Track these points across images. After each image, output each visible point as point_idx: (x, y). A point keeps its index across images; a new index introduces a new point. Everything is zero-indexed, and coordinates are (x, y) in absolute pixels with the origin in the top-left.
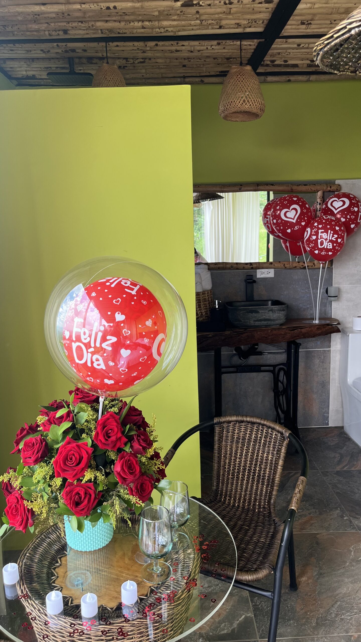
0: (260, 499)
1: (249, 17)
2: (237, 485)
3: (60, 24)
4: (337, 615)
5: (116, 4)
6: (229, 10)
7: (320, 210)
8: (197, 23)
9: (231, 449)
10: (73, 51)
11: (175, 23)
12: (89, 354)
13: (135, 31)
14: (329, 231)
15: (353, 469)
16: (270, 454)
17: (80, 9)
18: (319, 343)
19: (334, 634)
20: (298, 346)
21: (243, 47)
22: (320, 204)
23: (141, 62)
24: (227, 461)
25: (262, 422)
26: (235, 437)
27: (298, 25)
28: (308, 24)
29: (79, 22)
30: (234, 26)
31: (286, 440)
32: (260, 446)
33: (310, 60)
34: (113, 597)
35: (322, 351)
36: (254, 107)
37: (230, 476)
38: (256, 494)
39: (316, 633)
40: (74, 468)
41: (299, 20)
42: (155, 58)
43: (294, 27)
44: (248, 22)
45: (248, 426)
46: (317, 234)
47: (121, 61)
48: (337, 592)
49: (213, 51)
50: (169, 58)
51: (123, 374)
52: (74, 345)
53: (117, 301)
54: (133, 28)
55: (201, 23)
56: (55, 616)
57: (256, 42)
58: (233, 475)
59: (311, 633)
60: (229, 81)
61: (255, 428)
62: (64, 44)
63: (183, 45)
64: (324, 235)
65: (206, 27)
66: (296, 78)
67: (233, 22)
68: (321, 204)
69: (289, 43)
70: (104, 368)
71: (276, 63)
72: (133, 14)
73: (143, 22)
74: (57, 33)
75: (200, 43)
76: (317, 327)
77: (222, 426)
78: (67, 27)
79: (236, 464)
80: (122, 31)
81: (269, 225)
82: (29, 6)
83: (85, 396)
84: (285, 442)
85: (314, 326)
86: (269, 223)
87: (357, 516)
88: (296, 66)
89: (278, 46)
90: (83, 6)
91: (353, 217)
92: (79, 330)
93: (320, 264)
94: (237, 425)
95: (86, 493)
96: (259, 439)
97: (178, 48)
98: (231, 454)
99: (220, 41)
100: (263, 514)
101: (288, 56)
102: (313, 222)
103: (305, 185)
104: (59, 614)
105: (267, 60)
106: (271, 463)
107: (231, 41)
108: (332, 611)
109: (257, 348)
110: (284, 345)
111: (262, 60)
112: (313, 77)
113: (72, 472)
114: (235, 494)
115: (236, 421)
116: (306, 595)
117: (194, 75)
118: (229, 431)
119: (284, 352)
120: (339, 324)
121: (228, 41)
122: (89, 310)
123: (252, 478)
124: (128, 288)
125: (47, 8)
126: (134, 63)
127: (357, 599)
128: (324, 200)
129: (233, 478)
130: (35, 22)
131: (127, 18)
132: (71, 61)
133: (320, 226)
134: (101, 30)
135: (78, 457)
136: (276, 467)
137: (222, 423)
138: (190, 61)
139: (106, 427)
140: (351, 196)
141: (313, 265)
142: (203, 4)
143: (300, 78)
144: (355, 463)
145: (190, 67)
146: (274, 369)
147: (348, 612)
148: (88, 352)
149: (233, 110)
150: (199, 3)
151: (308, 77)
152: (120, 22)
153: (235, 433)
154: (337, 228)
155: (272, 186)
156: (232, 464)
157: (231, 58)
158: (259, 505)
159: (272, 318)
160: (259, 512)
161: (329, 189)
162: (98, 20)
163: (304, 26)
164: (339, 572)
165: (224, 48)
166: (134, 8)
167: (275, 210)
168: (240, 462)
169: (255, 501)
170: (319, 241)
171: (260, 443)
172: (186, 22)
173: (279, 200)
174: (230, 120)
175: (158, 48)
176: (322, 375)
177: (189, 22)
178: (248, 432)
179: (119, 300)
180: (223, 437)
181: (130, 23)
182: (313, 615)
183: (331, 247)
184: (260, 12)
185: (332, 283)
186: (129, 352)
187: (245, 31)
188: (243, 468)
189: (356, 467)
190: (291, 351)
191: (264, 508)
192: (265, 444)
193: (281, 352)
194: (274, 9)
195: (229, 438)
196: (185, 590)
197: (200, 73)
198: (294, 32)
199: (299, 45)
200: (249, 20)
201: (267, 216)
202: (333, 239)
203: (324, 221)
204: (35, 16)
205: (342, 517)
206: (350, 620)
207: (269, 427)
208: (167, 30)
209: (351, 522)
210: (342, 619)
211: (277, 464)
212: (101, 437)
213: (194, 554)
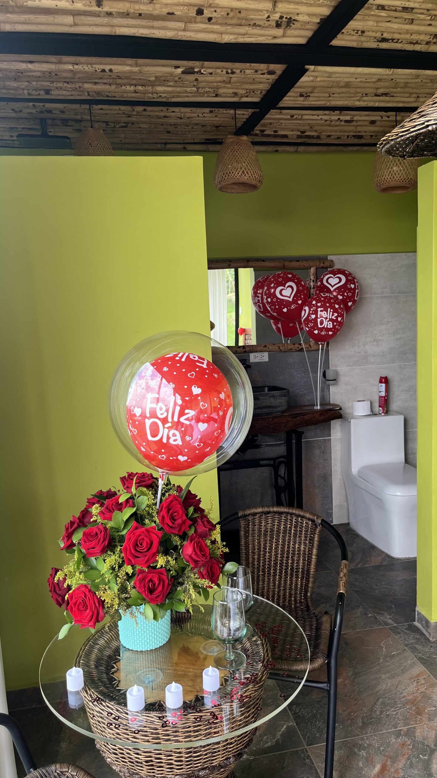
0: (296, 594)
1: (247, 86)
2: (269, 582)
3: (42, 83)
4: (381, 712)
5: (113, 67)
6: (229, 79)
7: (314, 288)
8: (193, 90)
9: (259, 543)
10: (49, 111)
11: (170, 89)
12: (165, 429)
13: (126, 95)
14: (329, 309)
15: (366, 566)
16: (302, 544)
17: (72, 70)
18: (318, 431)
19: (383, 731)
20: (300, 435)
21: (237, 116)
22: (313, 281)
23: (123, 127)
24: (256, 557)
25: (291, 511)
26: (263, 530)
27: (297, 97)
28: (306, 96)
29: (65, 82)
30: (231, 95)
31: (319, 527)
32: (290, 537)
33: (301, 132)
34: (188, 691)
35: (322, 441)
36: (253, 179)
37: (261, 573)
38: (291, 589)
39: (364, 732)
40: (146, 553)
41: (298, 92)
42: (138, 123)
43: (292, 98)
44: (246, 92)
45: (275, 516)
46: (316, 312)
47: (100, 124)
48: (377, 689)
49: (204, 119)
50: (154, 124)
51: (198, 449)
52: (148, 422)
53: (191, 375)
54: (125, 92)
55: (198, 90)
56: (138, 712)
57: (251, 111)
58: (264, 571)
59: (359, 733)
60: (226, 151)
61: (283, 518)
62: (41, 104)
63: (173, 112)
64: (324, 314)
65: (201, 94)
66: (284, 149)
67: (231, 91)
68: (315, 281)
69: (283, 114)
70: (181, 443)
71: (265, 133)
72: (127, 78)
73: (135, 86)
74: (37, 93)
75: (191, 110)
76: (320, 412)
77: (248, 519)
78: (50, 86)
79: (266, 559)
80: (111, 94)
81: (261, 305)
82: (14, 63)
83: (142, 481)
84: (318, 529)
85: (317, 412)
86: (260, 302)
87: (381, 612)
88: (286, 136)
89: (271, 117)
90: (76, 67)
91: (350, 294)
92: (154, 405)
93: (319, 345)
94: (263, 517)
95: (160, 580)
96: (288, 529)
97: (167, 114)
98: (259, 549)
99: (213, 109)
100: (300, 609)
101: (279, 127)
102: (311, 300)
103: (297, 261)
104: (141, 711)
105: (257, 130)
106: (304, 554)
107: (225, 109)
108: (376, 709)
109: (257, 440)
110: (283, 435)
111: (253, 129)
112: (301, 148)
113: (143, 558)
114: (268, 591)
115: (263, 512)
116: (345, 696)
117: (178, 141)
118: (256, 524)
119: (283, 444)
120: (341, 409)
121: (221, 109)
122: (162, 386)
123: (285, 572)
124: (198, 361)
125: (35, 67)
126: (115, 127)
127: (398, 693)
128: (318, 277)
129: (264, 575)
130: (15, 79)
131: (119, 81)
132: (43, 122)
133: (319, 304)
134: (88, 92)
135: (149, 542)
136: (310, 558)
137: (246, 516)
138: (176, 128)
139: (171, 509)
140: (347, 272)
141: (309, 347)
142: (205, 73)
143: (288, 148)
144: (369, 559)
145: (175, 134)
146: (274, 462)
147: (392, 707)
148: (164, 428)
149: (232, 181)
150: (200, 71)
151: (296, 148)
152: (110, 85)
153: (262, 526)
154: (337, 306)
155: (263, 262)
156: (261, 559)
157: (221, 126)
158: (295, 600)
159: (273, 405)
160: (296, 607)
161: (322, 265)
162: (86, 81)
163: (302, 98)
164: (375, 669)
165: (216, 116)
166: (131, 72)
167: (269, 288)
168: (270, 556)
169: (290, 597)
170: (319, 320)
171: (290, 533)
172: (182, 88)
173: (273, 277)
174: (225, 191)
175: (145, 113)
176: (324, 467)
177: (185, 89)
178: (276, 523)
179: (193, 374)
180: (249, 530)
181: (121, 86)
182: (357, 715)
183: (331, 327)
184: (260, 83)
185: (329, 365)
186: (206, 425)
187: (241, 101)
188: (274, 562)
189: (371, 563)
190: (292, 442)
191: (301, 602)
192: (295, 535)
193: (280, 444)
194: (274, 81)
195: (256, 532)
196: (263, 672)
197: (184, 140)
198: (291, 104)
199: (292, 116)
200: (247, 89)
201: (258, 295)
202: (333, 317)
203: (322, 299)
204: (18, 74)
205: (366, 614)
206: (396, 715)
207: (298, 516)
208: (160, 96)
209: (376, 618)
210: (388, 715)
211: (310, 554)
212: (168, 521)
213: (261, 640)
